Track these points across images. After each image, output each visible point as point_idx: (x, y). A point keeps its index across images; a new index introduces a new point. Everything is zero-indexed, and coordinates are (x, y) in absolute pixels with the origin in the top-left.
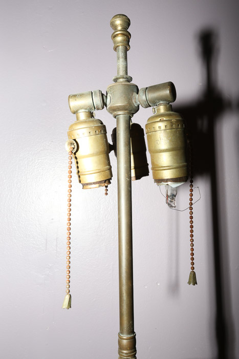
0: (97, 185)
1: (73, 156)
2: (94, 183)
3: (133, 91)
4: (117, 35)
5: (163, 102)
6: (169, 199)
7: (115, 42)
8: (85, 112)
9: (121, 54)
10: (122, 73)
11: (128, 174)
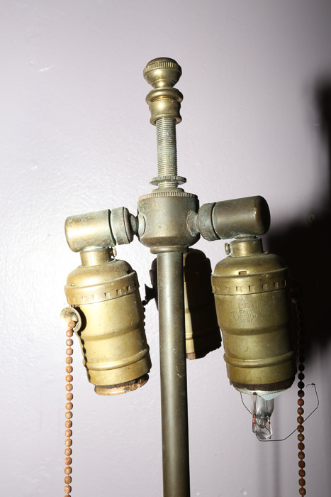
0: (121, 390)
1: (75, 338)
2: (115, 386)
3: (188, 209)
4: (157, 97)
5: (245, 235)
6: (259, 421)
7: (152, 110)
8: (97, 250)
9: (165, 133)
10: (166, 172)
11: (179, 366)
